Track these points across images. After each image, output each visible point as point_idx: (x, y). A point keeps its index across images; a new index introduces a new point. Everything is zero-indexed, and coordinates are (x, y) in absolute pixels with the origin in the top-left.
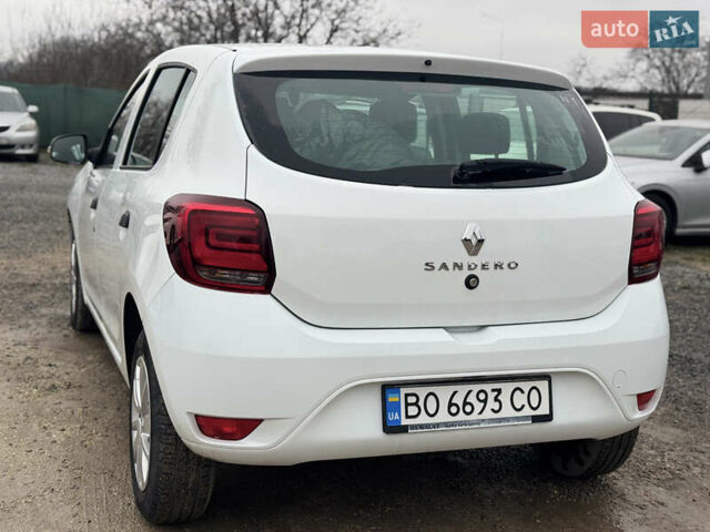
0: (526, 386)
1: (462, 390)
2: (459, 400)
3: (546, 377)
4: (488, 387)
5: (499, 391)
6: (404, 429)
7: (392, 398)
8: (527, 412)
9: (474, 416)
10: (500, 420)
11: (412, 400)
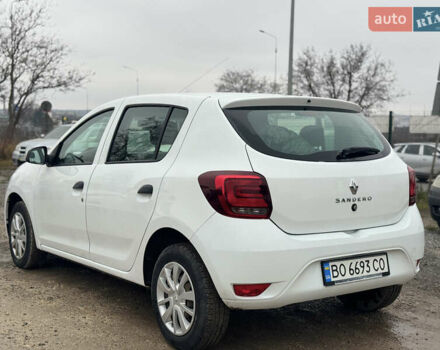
0: (378, 258)
1: (354, 261)
2: (353, 267)
3: (385, 253)
4: (364, 260)
5: (368, 261)
6: (333, 283)
7: (326, 268)
8: (380, 271)
9: (360, 275)
10: (370, 276)
11: (334, 268)
